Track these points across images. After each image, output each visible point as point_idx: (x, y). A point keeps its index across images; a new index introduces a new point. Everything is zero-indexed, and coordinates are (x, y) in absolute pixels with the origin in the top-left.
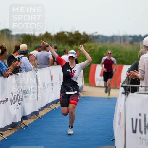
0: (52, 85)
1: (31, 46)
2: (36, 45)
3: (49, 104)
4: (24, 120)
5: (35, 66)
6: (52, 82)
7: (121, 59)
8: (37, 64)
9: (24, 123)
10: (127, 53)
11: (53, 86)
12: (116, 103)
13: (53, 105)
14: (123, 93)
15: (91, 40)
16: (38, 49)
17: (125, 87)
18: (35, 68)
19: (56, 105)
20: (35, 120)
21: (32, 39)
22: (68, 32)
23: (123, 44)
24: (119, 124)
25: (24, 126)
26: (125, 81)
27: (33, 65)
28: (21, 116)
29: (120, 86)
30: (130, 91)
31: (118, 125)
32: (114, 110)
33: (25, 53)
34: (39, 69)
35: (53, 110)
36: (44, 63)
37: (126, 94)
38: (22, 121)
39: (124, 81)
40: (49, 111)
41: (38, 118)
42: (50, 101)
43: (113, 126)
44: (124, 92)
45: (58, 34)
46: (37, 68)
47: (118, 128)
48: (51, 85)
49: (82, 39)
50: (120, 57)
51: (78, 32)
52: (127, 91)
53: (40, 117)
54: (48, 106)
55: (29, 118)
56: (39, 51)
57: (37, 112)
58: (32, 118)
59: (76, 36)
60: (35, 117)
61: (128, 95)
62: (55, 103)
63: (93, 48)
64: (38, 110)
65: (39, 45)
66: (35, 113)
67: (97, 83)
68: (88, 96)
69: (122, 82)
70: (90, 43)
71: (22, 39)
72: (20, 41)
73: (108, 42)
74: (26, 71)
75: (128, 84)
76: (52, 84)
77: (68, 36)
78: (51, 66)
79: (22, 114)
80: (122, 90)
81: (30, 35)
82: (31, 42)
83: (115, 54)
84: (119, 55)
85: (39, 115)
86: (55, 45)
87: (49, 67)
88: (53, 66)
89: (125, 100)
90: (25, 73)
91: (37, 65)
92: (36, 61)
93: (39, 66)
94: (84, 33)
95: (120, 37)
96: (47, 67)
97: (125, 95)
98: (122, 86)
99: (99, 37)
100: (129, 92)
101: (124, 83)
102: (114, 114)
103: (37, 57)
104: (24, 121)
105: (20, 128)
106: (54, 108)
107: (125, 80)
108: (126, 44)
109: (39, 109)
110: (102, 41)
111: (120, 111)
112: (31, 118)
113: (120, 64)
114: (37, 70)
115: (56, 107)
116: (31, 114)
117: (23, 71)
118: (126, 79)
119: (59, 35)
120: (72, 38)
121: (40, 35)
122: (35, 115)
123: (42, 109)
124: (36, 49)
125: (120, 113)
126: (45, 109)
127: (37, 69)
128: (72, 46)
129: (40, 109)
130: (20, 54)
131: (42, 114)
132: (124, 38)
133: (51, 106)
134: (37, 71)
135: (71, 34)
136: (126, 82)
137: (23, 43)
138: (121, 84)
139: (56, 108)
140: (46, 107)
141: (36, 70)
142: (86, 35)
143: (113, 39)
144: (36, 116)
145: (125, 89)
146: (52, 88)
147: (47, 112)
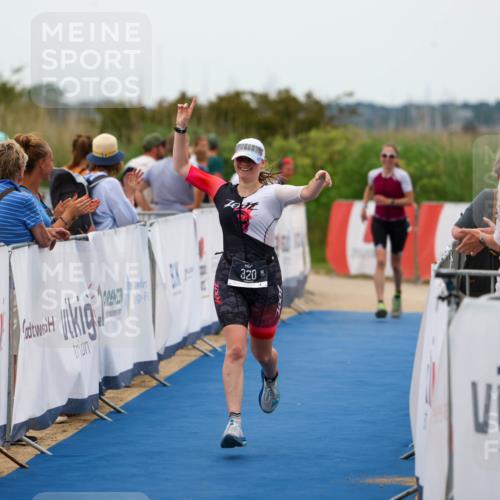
0: (203, 273)
1: (129, 141)
2: (148, 137)
3: (191, 335)
4: (109, 391)
5: (146, 207)
6: (202, 264)
7: (435, 182)
8: (152, 202)
9: (107, 400)
10: (453, 161)
11: (205, 276)
12: (417, 332)
13: (206, 338)
14: (441, 298)
15: (332, 119)
16: (155, 150)
17: (448, 278)
18: (144, 215)
19: (216, 341)
20: (143, 390)
21: (133, 119)
22: (253, 94)
23: (440, 134)
24: (428, 401)
25: (108, 411)
26: (448, 258)
27: (136, 205)
28: (98, 379)
29: (433, 274)
30: (464, 292)
31: (427, 406)
32: (413, 355)
33: (110, 165)
34: (160, 219)
35: (206, 355)
36: (172, 198)
37: (453, 300)
38: (101, 392)
39: (444, 257)
40: (194, 359)
41: (154, 383)
42: (196, 328)
43: (407, 408)
44: (446, 293)
45: (222, 99)
46: (150, 215)
47: (426, 414)
48: (197, 271)
49: (302, 116)
50: (433, 175)
51: (287, 91)
52: (455, 292)
53: (162, 380)
54: (187, 342)
55: (123, 384)
56: (159, 157)
57: (150, 363)
58: (134, 386)
59: (280, 107)
60: (144, 382)
61: (458, 304)
62: (213, 331)
63: (339, 147)
64: (155, 358)
65: (156, 139)
66: (145, 368)
67: (354, 265)
68: (324, 308)
69: (439, 261)
70: (328, 128)
71: (98, 118)
72: (92, 123)
73: (392, 125)
74: (116, 224)
75: (459, 268)
76: (202, 267)
77: (253, 104)
78: (198, 207)
79: (103, 369)
80: (438, 286)
81: (128, 106)
82: (130, 127)
83: (416, 164)
84: (429, 168)
85: (157, 372)
86: (212, 136)
87: (191, 210)
88: (205, 210)
89: (449, 323)
90: (112, 230)
91: (152, 206)
92: (146, 192)
93: (156, 209)
94: (309, 96)
95: (432, 109)
96: (184, 212)
97: (449, 303)
98: (438, 275)
99: (361, 110)
100: (460, 293)
101: (443, 264)
102: (412, 367)
103: (152, 179)
104: (109, 394)
105: (96, 417)
106: (211, 351)
107: (447, 253)
108: (452, 134)
109: (159, 355)
110: (370, 124)
111: (431, 358)
112: (133, 383)
113: (429, 199)
114: (151, 221)
115: (217, 346)
116: (132, 370)
117: (104, 225)
118: (453, 251)
119: (225, 105)
120: (268, 115)
121: (161, 104)
122: (146, 373)
123: (169, 352)
124: (147, 150)
125: (434, 365)
126: (179, 352)
127: (149, 219)
128: (269, 139)
129: (162, 353)
130: (94, 169)
131: (167, 369)
132: (444, 113)
133: (199, 344)
134: (151, 225)
135: (263, 99)
136: (452, 259)
137: (102, 132)
138: (434, 267)
139: (214, 350)
140: (182, 348)
141: (148, 224)
142: (317, 103)
143: (405, 115)
144: (147, 376)
145: (449, 286)
146: (203, 283)
147: (184, 364)
